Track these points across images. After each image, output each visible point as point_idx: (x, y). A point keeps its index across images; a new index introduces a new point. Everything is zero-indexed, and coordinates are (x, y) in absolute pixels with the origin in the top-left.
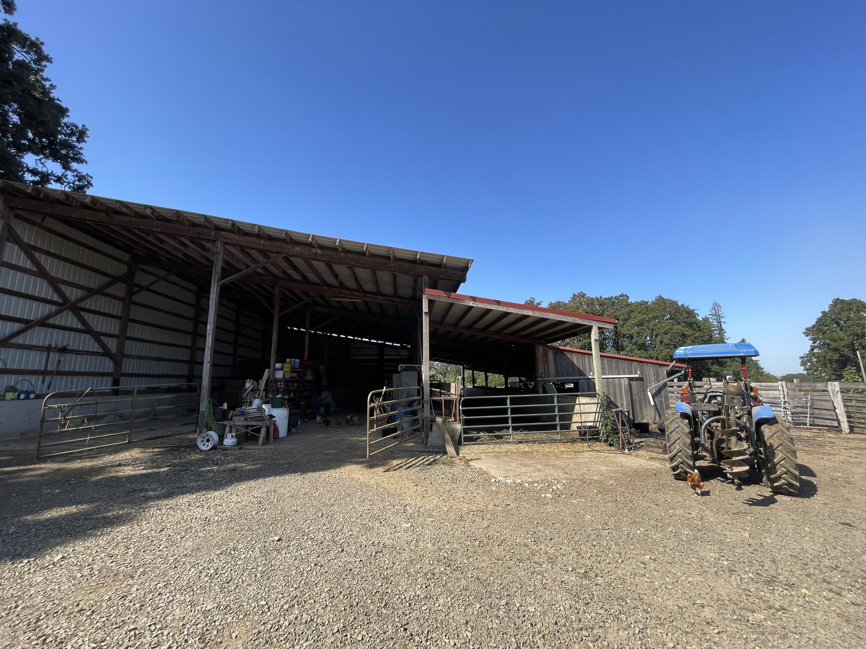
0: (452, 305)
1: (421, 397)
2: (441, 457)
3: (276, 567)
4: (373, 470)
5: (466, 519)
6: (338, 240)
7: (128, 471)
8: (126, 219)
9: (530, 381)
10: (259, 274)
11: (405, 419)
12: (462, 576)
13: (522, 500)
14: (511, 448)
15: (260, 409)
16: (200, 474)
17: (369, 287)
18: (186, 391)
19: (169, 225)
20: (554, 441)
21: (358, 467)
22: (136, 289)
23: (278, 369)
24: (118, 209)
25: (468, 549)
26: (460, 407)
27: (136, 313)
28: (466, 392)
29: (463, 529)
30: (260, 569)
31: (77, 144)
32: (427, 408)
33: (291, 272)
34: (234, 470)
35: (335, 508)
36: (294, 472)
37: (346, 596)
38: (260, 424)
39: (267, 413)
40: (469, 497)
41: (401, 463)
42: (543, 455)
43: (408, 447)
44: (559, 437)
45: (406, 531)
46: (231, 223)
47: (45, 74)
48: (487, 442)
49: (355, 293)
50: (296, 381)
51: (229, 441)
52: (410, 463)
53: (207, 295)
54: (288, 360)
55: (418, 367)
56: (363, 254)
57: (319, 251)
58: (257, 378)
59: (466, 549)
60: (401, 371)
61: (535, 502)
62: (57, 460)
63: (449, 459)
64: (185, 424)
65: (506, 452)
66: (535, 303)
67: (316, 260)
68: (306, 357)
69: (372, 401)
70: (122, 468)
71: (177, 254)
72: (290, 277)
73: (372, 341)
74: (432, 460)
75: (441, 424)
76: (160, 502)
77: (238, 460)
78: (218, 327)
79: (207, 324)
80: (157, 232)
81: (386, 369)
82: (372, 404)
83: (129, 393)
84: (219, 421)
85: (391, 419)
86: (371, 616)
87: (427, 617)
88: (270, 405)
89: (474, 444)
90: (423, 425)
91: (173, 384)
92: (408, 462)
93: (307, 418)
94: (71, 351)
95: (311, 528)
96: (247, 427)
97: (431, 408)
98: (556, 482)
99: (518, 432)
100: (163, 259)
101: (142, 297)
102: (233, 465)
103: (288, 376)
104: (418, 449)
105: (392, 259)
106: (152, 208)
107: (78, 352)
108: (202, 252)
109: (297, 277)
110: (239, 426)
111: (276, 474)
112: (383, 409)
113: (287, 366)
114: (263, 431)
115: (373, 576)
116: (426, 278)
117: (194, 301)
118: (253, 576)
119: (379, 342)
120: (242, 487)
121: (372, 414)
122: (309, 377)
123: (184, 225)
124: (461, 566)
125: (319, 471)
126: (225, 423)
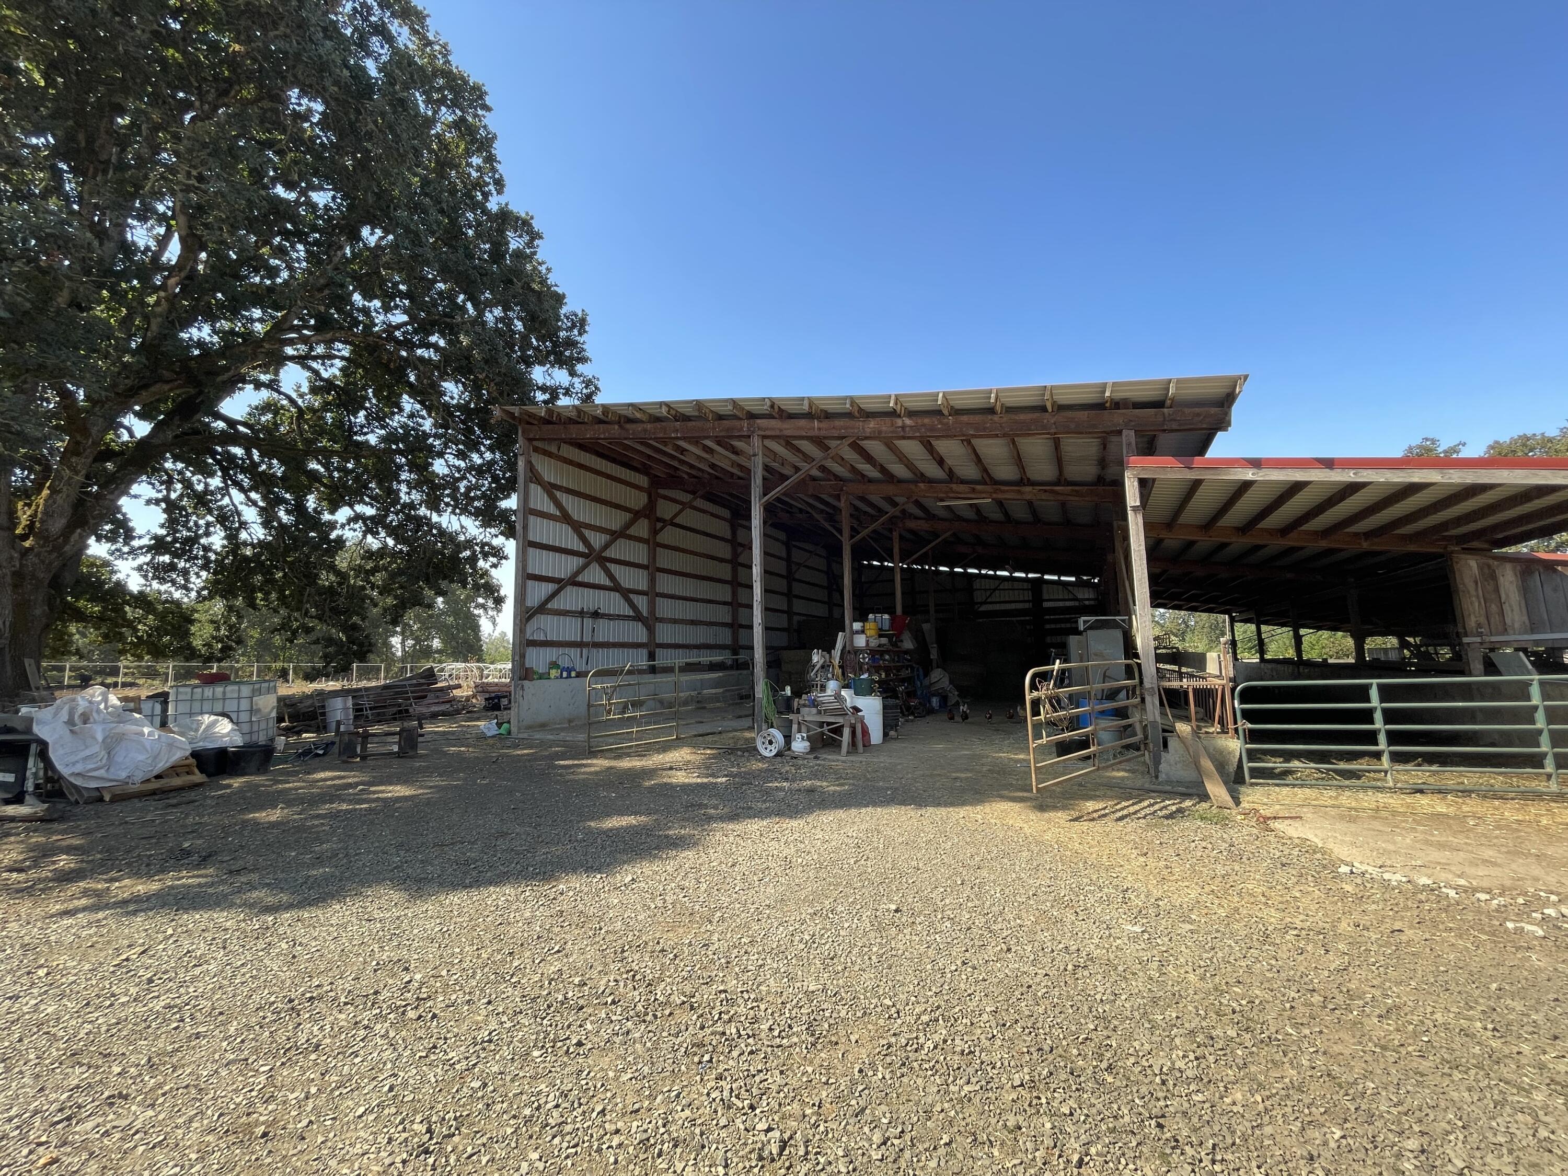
0: (1197, 483)
1: (1137, 681)
2: (1194, 805)
3: (900, 952)
4: (1046, 815)
5: (1278, 941)
6: (941, 395)
7: (680, 778)
8: (639, 427)
9: (1435, 645)
10: (814, 479)
11: (1105, 723)
12: (1285, 1060)
13: (1441, 927)
14: (1391, 801)
15: (838, 696)
16: (768, 792)
17: (1006, 472)
18: (731, 668)
19: (690, 424)
20: (1538, 796)
21: (1017, 806)
22: (659, 525)
23: (857, 632)
24: (631, 416)
25: (1292, 1007)
26: (1236, 702)
27: (665, 559)
28: (1242, 672)
29: (1273, 962)
30: (875, 949)
31: (578, 338)
32: (1153, 704)
33: (865, 468)
34: (811, 791)
35: (984, 873)
36: (903, 803)
37: (1027, 1031)
38: (840, 720)
39: (849, 704)
40: (1281, 896)
41: (1105, 808)
42: (1498, 827)
43: (1114, 778)
44: (1554, 786)
45: (1134, 938)
46: (769, 403)
47: (539, 257)
48: (1314, 782)
49: (979, 487)
50: (887, 652)
51: (800, 745)
52: (1122, 809)
53: (747, 524)
54: (871, 616)
55: (1123, 621)
56: (991, 410)
57: (908, 422)
58: (828, 647)
59: (1288, 1005)
60: (1085, 630)
61: (1484, 937)
62: (607, 755)
63: (1215, 810)
64: (740, 717)
65: (1377, 809)
66: (1440, 450)
67: (904, 438)
68: (899, 610)
69: (1033, 687)
70: (674, 772)
71: (701, 466)
72: (863, 476)
73: (1017, 574)
74: (1174, 808)
75: (1190, 737)
76: (724, 825)
77: (814, 776)
78: (767, 572)
79: (751, 568)
80: (677, 438)
81: (1048, 626)
82: (1035, 694)
83: (668, 670)
84: (782, 713)
85: (1075, 723)
86: (1082, 1079)
87: (1206, 1118)
88: (852, 691)
89: (1277, 785)
90: (1146, 738)
91: (717, 658)
92: (1118, 807)
93: (913, 714)
94: (603, 616)
95: (947, 901)
96: (821, 724)
97: (1162, 704)
98: (1554, 898)
99: (1409, 767)
100: (686, 477)
101: (668, 535)
102: (809, 782)
103: (874, 643)
104: (1139, 783)
105: (1050, 410)
106: (667, 404)
107: (610, 617)
108: (733, 457)
109: (873, 473)
110: (810, 722)
111: (875, 804)
112: (1056, 703)
113: (871, 627)
114: (846, 732)
115: (1075, 1008)
116: (1129, 436)
117: (728, 535)
118: (866, 957)
119: (1030, 575)
120: (828, 818)
121: (1036, 713)
122: (908, 644)
123: (707, 420)
124: (1280, 1037)
125: (945, 806)
126: (791, 717)
